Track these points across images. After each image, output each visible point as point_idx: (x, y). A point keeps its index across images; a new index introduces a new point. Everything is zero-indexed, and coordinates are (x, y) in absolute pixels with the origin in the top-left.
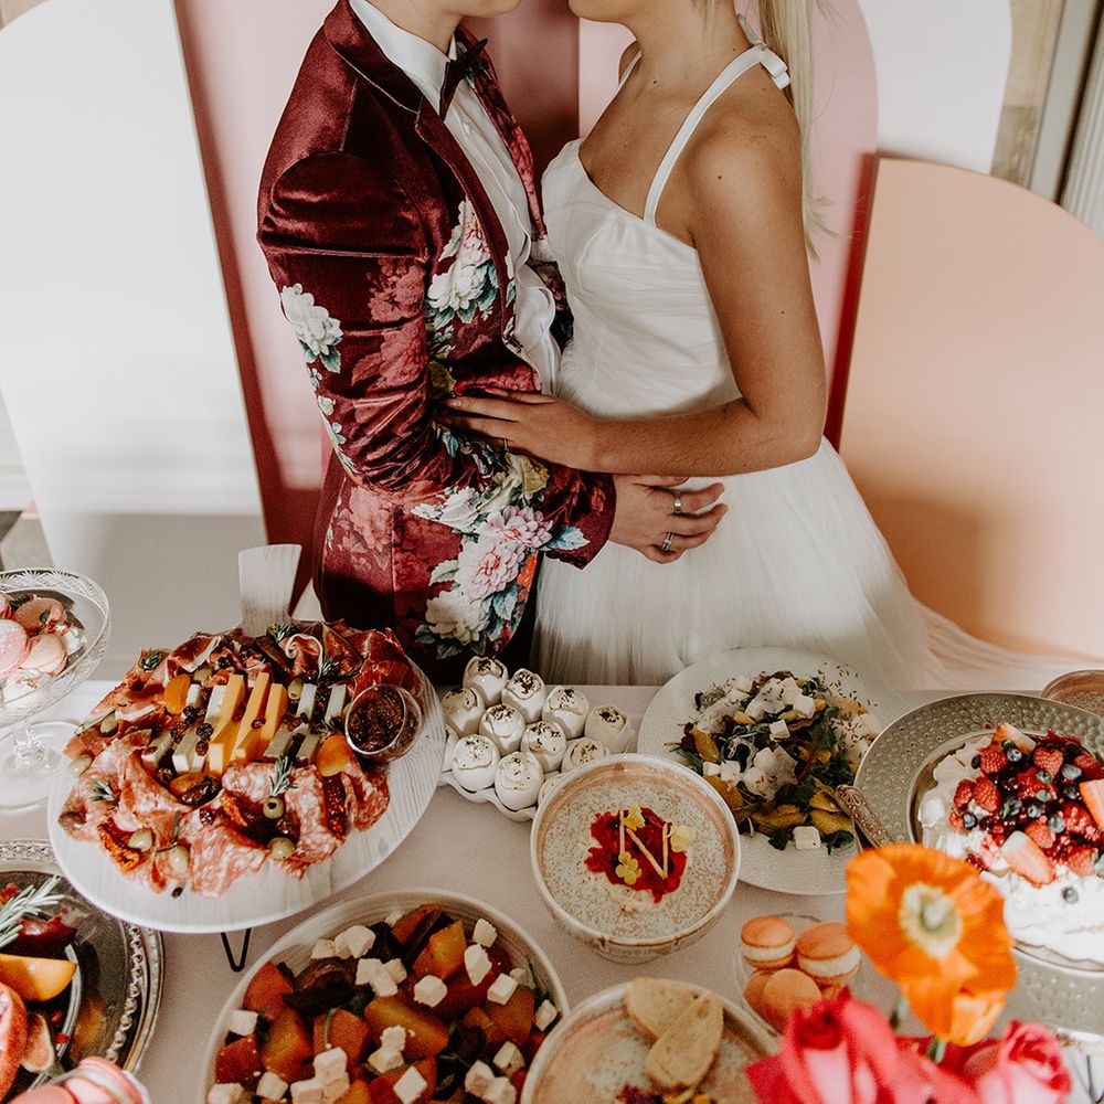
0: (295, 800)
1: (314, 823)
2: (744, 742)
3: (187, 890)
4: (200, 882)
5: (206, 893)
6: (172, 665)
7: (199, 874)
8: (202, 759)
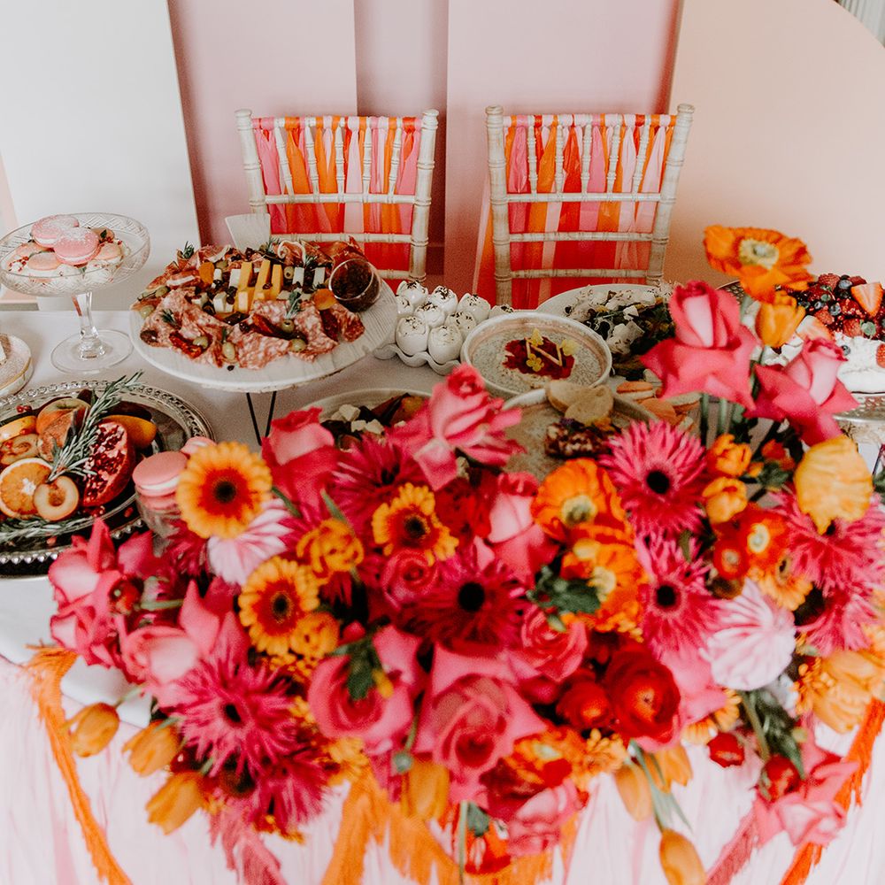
0: (302, 322)
1: (318, 332)
2: (606, 321)
3: (237, 366)
4: (245, 363)
5: (250, 367)
6: (201, 256)
7: (244, 359)
8: (231, 306)
